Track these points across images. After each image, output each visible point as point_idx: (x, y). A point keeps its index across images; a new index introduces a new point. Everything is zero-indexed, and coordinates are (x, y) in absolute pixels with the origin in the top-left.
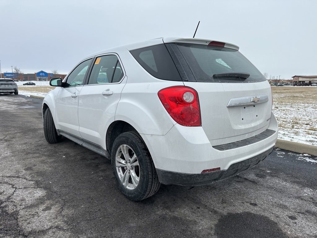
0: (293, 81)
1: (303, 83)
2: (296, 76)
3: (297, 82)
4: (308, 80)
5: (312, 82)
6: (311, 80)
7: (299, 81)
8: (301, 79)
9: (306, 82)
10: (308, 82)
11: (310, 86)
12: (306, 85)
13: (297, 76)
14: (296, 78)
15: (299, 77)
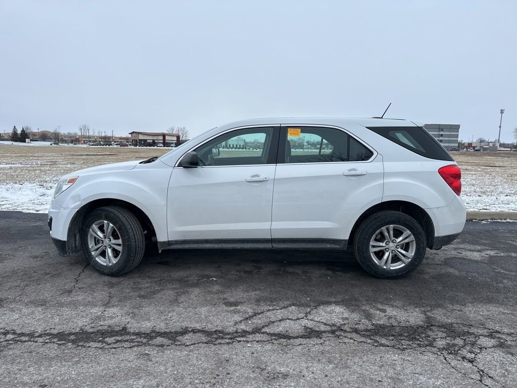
0: (132, 139)
1: (145, 142)
2: (134, 132)
3: (137, 140)
4: (151, 138)
5: (156, 141)
6: (155, 138)
7: (139, 140)
8: (141, 137)
9: (148, 141)
10: (152, 141)
11: (156, 147)
12: (150, 145)
13: (136, 132)
14: (134, 134)
15: (139, 133)
